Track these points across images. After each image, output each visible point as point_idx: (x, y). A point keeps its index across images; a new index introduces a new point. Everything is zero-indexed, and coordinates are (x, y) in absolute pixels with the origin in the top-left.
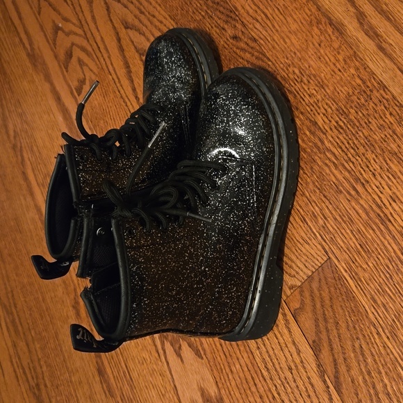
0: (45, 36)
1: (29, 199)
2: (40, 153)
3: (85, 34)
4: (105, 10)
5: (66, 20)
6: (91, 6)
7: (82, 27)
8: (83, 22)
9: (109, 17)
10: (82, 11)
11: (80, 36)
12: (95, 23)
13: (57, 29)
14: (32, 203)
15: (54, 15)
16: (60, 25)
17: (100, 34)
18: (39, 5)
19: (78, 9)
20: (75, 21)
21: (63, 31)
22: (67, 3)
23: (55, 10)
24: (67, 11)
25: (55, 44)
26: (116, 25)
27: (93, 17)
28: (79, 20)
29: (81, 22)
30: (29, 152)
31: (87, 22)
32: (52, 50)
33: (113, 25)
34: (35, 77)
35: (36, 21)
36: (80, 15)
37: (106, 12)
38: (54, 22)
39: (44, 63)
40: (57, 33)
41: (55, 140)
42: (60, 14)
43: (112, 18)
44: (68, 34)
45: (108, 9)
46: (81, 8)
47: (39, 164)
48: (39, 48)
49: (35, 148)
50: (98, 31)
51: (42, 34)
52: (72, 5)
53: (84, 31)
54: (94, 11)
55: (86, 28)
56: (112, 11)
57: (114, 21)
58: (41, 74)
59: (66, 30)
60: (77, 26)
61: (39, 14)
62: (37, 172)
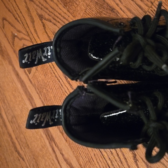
0: (8, 40)
1: (4, 129)
2: (8, 104)
3: (31, 40)
4: (42, 26)
5: (19, 31)
6: (33, 24)
7: (29, 35)
8: (30, 33)
9: (45, 30)
10: (29, 27)
11: (28, 40)
12: (37, 34)
13: (14, 36)
14: (6, 131)
15: (12, 29)
16: (16, 34)
17: (40, 40)
18: (3, 23)
19: (26, 25)
20: (24, 32)
21: (18, 38)
22: (19, 22)
23: (12, 26)
24: (20, 27)
25: (13, 45)
26: (49, 35)
27: (35, 30)
28: (27, 31)
29: (28, 33)
30: (2, 103)
31: (31, 33)
32: (12, 48)
33: (48, 35)
34: (3, 62)
35: (2, 32)
36: (27, 29)
37: (43, 27)
38: (12, 32)
39: (8, 55)
40: (14, 38)
41: (17, 98)
42: (15, 28)
43: (47, 31)
44: (21, 39)
45: (44, 26)
46: (28, 25)
47: (9, 110)
48: (5, 47)
49: (6, 101)
50: (39, 38)
51: (6, 39)
52: (22, 23)
53: (30, 38)
54: (36, 27)
55: (31, 37)
56: (47, 27)
57: (48, 32)
58: (7, 61)
59: (20, 37)
60: (26, 35)
61: (4, 28)
62: (7, 114)
